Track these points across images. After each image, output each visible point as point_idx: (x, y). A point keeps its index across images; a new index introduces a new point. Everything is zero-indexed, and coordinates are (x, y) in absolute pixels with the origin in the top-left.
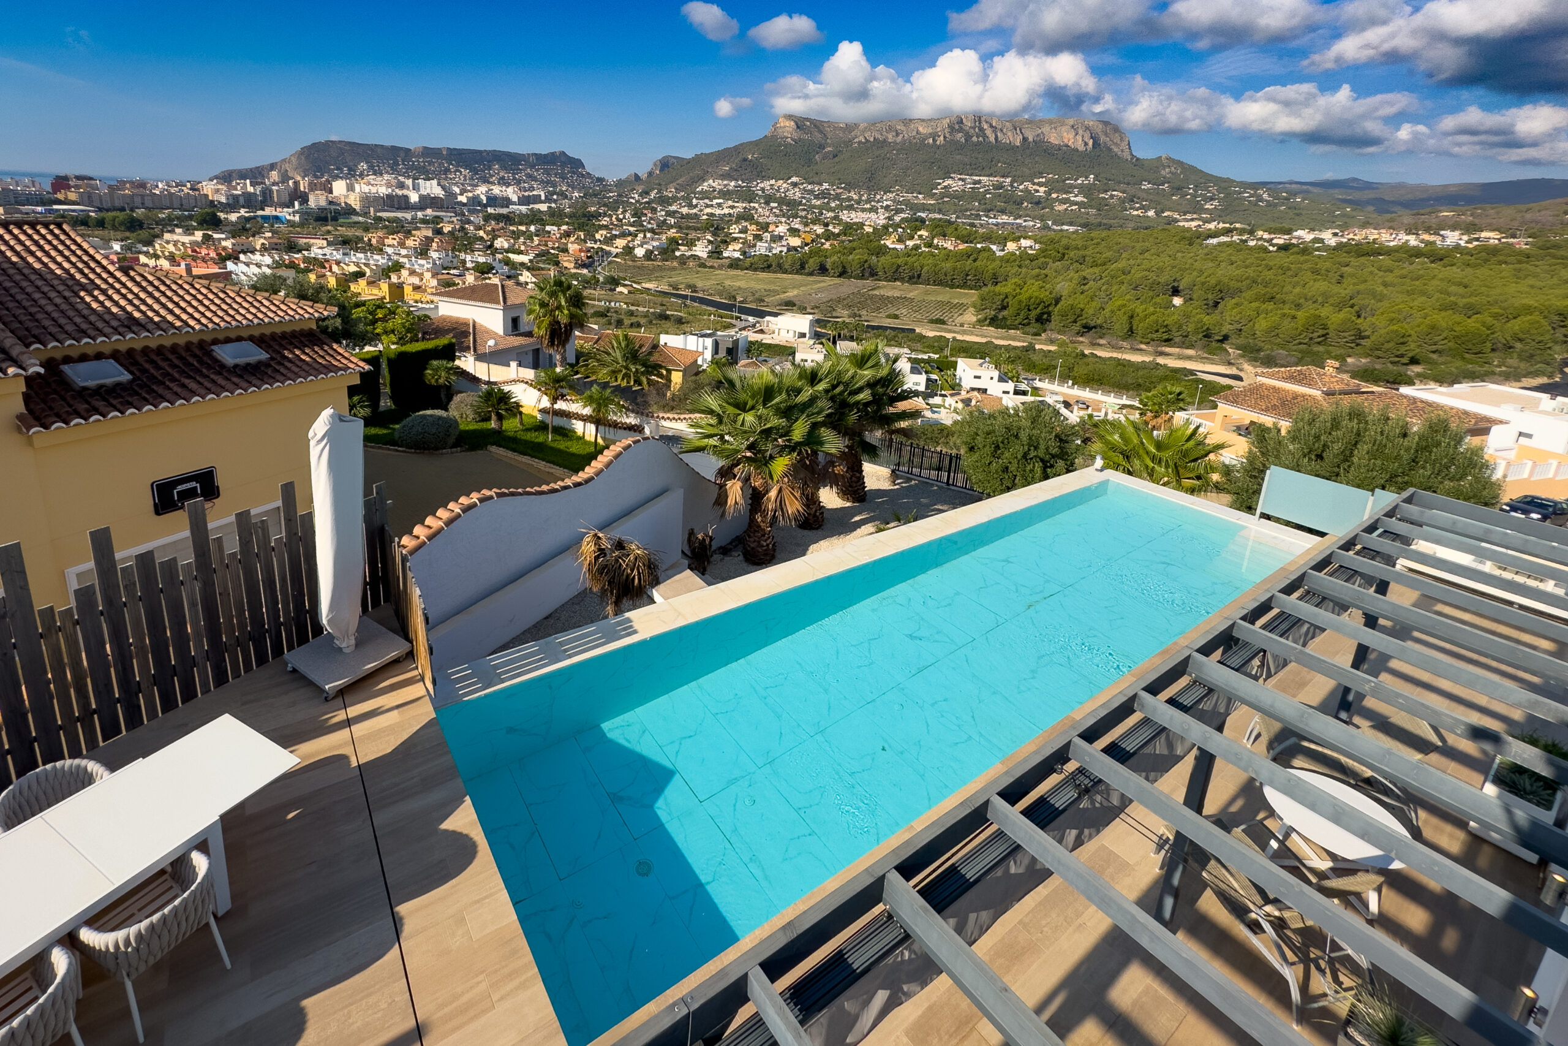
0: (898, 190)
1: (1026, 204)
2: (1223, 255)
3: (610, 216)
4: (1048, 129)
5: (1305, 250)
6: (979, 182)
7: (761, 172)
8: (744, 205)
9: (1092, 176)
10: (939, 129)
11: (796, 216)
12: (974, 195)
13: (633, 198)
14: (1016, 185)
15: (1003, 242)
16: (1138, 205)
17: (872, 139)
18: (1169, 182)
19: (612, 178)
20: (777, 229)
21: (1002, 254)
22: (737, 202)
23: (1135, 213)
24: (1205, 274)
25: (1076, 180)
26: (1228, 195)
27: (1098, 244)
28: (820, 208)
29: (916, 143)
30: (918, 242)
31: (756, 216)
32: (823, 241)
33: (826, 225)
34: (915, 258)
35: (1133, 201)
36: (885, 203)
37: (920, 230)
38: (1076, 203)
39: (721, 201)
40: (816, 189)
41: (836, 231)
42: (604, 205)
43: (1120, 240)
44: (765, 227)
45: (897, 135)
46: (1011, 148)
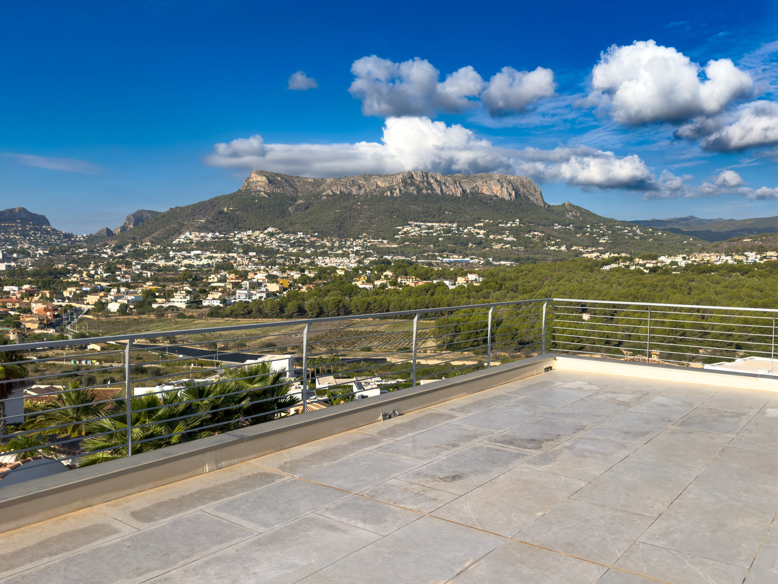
0: (365, 237)
1: (471, 245)
2: (614, 278)
3: (81, 273)
4: (481, 183)
5: (666, 271)
6: (432, 228)
7: (238, 223)
8: (223, 255)
9: (518, 220)
10: (394, 184)
11: (274, 264)
12: (429, 239)
13: (106, 253)
14: (461, 229)
15: (453, 277)
16: (553, 242)
17: (338, 193)
18: (572, 224)
19: (81, 234)
20: (256, 277)
21: (453, 287)
22: (216, 253)
23: (552, 248)
24: (603, 294)
25: (506, 223)
26: (614, 231)
27: (526, 275)
28: (297, 255)
29: (377, 196)
30: (385, 281)
31: (235, 265)
32: (300, 285)
33: (302, 270)
34: (382, 296)
35: (549, 239)
36: (355, 249)
37: (385, 271)
38: (508, 242)
39: (199, 252)
40: (292, 238)
41: (312, 275)
42: (74, 261)
43: (542, 271)
44: (244, 275)
45: (360, 188)
46: (453, 199)
